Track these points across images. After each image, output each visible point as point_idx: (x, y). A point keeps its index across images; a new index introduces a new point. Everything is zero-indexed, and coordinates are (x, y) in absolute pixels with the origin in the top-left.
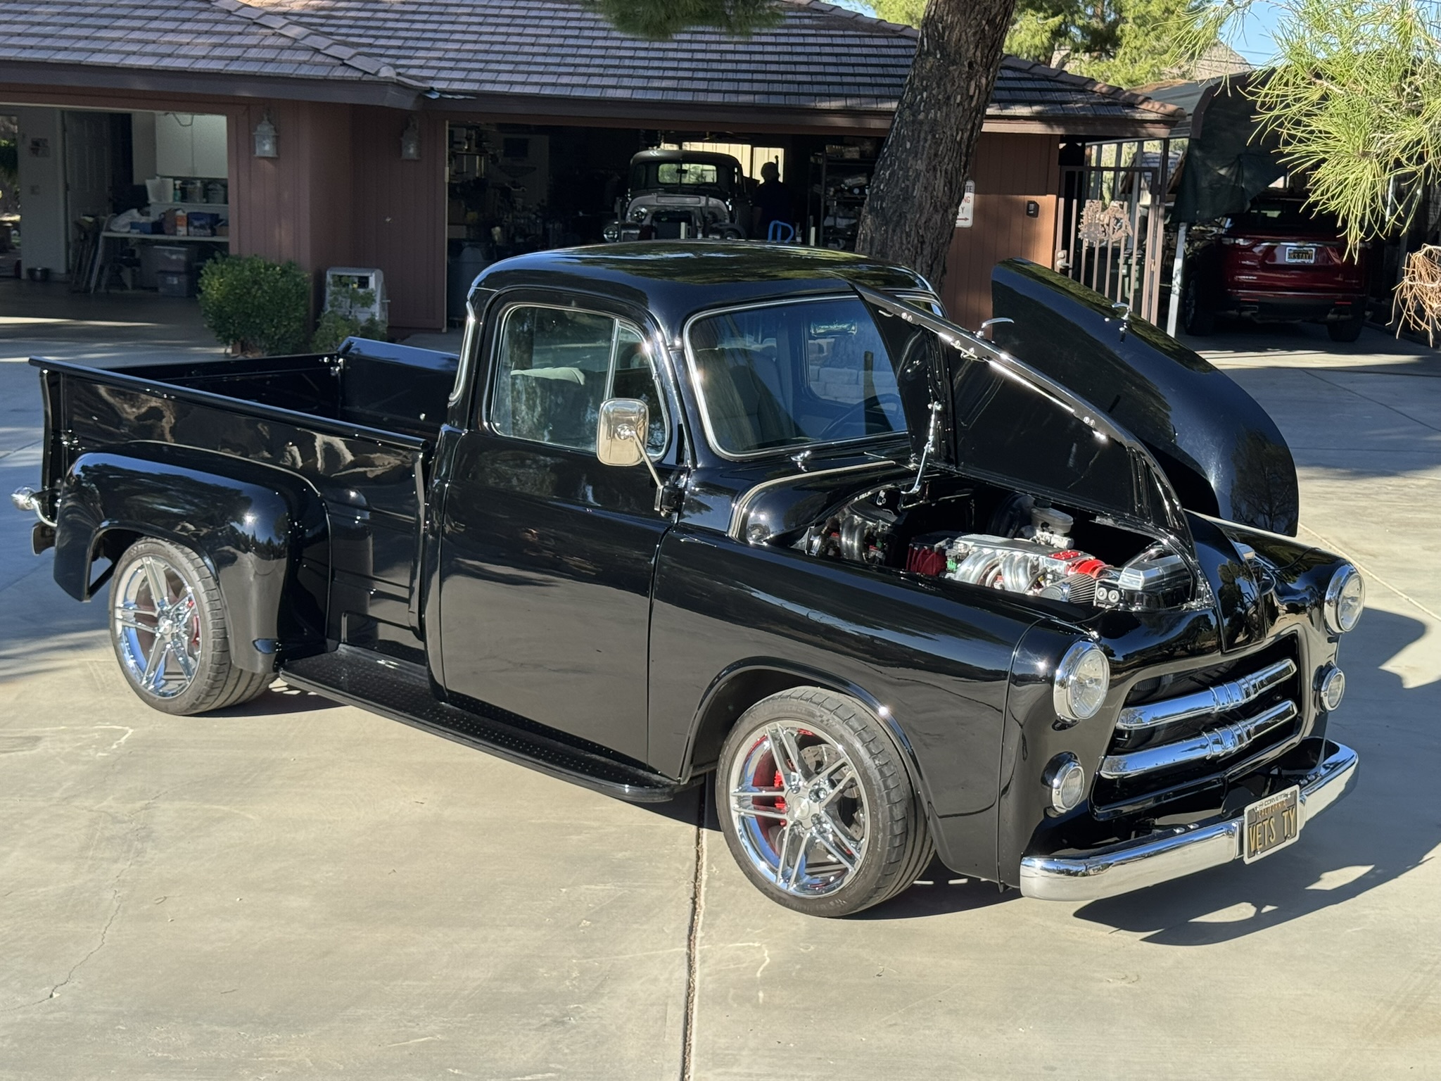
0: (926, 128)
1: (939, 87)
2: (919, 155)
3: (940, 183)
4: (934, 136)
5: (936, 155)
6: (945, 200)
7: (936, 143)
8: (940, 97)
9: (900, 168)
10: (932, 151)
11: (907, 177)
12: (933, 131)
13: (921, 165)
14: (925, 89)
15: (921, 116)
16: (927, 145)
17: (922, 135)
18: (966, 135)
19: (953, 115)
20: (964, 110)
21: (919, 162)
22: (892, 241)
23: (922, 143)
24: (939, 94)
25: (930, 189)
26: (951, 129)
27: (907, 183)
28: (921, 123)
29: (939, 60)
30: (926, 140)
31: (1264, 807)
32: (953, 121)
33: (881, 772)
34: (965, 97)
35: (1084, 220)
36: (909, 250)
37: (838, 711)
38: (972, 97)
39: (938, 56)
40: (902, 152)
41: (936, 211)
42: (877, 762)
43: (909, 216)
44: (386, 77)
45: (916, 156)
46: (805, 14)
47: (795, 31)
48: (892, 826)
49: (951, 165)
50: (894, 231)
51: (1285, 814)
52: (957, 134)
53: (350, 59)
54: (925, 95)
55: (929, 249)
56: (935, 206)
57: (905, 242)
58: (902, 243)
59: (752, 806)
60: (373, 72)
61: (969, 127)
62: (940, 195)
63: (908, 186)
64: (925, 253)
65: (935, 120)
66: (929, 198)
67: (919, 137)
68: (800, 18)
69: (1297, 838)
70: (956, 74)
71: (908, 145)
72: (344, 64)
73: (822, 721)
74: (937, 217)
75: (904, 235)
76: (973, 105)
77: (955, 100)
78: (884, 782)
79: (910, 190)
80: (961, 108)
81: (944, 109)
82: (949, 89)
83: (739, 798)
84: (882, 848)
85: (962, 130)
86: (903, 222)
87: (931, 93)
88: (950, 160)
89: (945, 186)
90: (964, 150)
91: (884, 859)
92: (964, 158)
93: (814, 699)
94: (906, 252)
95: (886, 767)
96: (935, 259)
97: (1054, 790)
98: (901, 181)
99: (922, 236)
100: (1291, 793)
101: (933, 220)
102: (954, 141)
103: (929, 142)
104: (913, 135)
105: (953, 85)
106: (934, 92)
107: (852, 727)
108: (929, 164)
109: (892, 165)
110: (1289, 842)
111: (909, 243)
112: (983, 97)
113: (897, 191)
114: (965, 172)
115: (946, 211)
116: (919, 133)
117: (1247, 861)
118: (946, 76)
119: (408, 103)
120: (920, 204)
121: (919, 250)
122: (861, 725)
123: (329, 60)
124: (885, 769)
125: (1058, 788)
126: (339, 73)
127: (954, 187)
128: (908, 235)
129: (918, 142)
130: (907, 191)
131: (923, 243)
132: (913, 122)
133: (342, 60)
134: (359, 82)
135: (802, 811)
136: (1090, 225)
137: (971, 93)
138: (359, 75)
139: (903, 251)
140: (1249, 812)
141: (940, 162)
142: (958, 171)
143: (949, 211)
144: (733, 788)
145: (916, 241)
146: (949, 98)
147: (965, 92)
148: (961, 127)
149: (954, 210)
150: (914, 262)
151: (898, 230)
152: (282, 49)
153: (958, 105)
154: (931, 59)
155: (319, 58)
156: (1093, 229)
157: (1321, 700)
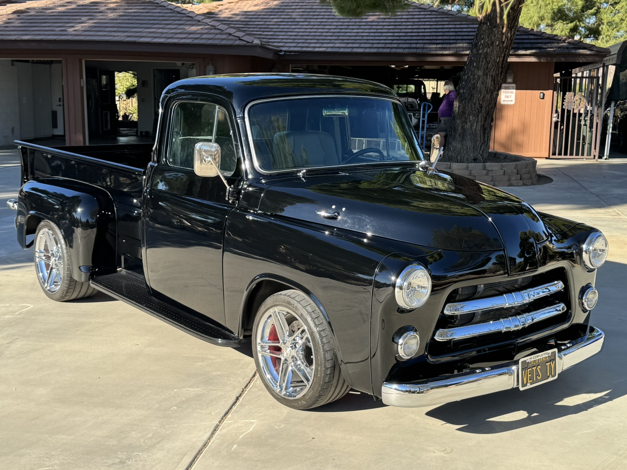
0: (483, 56)
1: (488, 37)
2: (480, 69)
3: (489, 81)
4: (486, 60)
5: (487, 68)
6: (492, 88)
7: (487, 63)
8: (489, 42)
9: (471, 75)
10: (486, 67)
11: (474, 78)
12: (486, 57)
13: (480, 73)
14: (482, 39)
15: (481, 51)
16: (483, 64)
17: (481, 59)
18: (501, 59)
19: (495, 50)
20: (500, 48)
21: (480, 71)
22: (468, 107)
23: (481, 63)
24: (488, 41)
25: (485, 83)
26: (494, 56)
27: (475, 81)
28: (481, 54)
29: (489, 26)
30: (483, 62)
31: (533, 360)
32: (495, 53)
33: (320, 334)
34: (500, 42)
35: (566, 100)
36: (475, 111)
37: (301, 302)
38: (504, 42)
39: (488, 24)
40: (472, 67)
41: (487, 93)
42: (318, 329)
43: (475, 96)
44: (256, 44)
45: (478, 69)
46: (445, 16)
47: (440, 23)
48: (325, 363)
49: (494, 73)
50: (468, 102)
51: (548, 364)
52: (497, 58)
53: (242, 37)
54: (482, 42)
55: (485, 110)
56: (487, 91)
57: (473, 107)
58: (472, 108)
59: (269, 351)
60: (251, 42)
61: (503, 55)
62: (489, 86)
63: (475, 83)
64: (483, 112)
65: (487, 52)
66: (484, 87)
67: (480, 60)
68: (443, 18)
69: (556, 377)
70: (496, 32)
71: (475, 64)
72: (240, 39)
73: (293, 307)
74: (488, 96)
75: (473, 104)
76: (505, 45)
77: (496, 43)
78: (321, 340)
79: (476, 84)
80: (499, 47)
81: (491, 48)
82: (493, 39)
83: (262, 346)
84: (321, 374)
85: (499, 57)
86: (472, 98)
87: (485, 41)
88: (494, 70)
89: (492, 82)
90: (501, 66)
91: (322, 381)
92: (500, 70)
93: (291, 296)
94: (474, 111)
95: (323, 332)
96: (488, 114)
97: (399, 347)
98: (472, 80)
99: (481, 104)
100: (552, 353)
101: (486, 97)
102: (495, 61)
103: (484, 62)
104: (477, 60)
105: (495, 37)
106: (486, 40)
107: (307, 311)
108: (484, 72)
109: (468, 73)
110: (551, 379)
111: (475, 107)
112: (509, 42)
113: (470, 85)
114: (501, 76)
115: (492, 93)
116: (480, 58)
117: (521, 389)
118: (492, 33)
119: (270, 56)
120: (480, 90)
121: (480, 111)
122: (312, 309)
123: (235, 38)
124: (322, 333)
125: (401, 345)
126: (238, 42)
127: (496, 82)
128: (475, 104)
129: (479, 62)
130: (474, 85)
131: (481, 107)
132: (477, 54)
133: (239, 37)
134: (245, 46)
135: (287, 354)
136: (568, 102)
137: (504, 40)
138: (245, 43)
139: (473, 111)
140: (522, 362)
141: (489, 71)
142: (497, 75)
143: (494, 93)
144: (259, 340)
145: (478, 107)
146: (493, 43)
147: (500, 40)
148: (499, 55)
149: (496, 93)
150: (478, 116)
151: (470, 102)
152: (217, 34)
153: (497, 46)
154: (485, 26)
155: (231, 37)
156: (570, 104)
157: (583, 304)
